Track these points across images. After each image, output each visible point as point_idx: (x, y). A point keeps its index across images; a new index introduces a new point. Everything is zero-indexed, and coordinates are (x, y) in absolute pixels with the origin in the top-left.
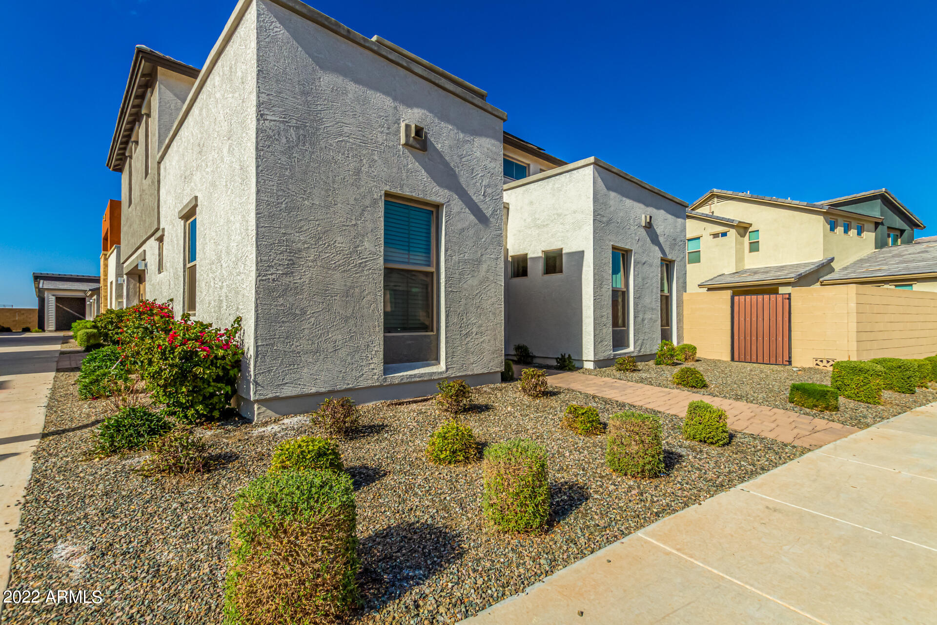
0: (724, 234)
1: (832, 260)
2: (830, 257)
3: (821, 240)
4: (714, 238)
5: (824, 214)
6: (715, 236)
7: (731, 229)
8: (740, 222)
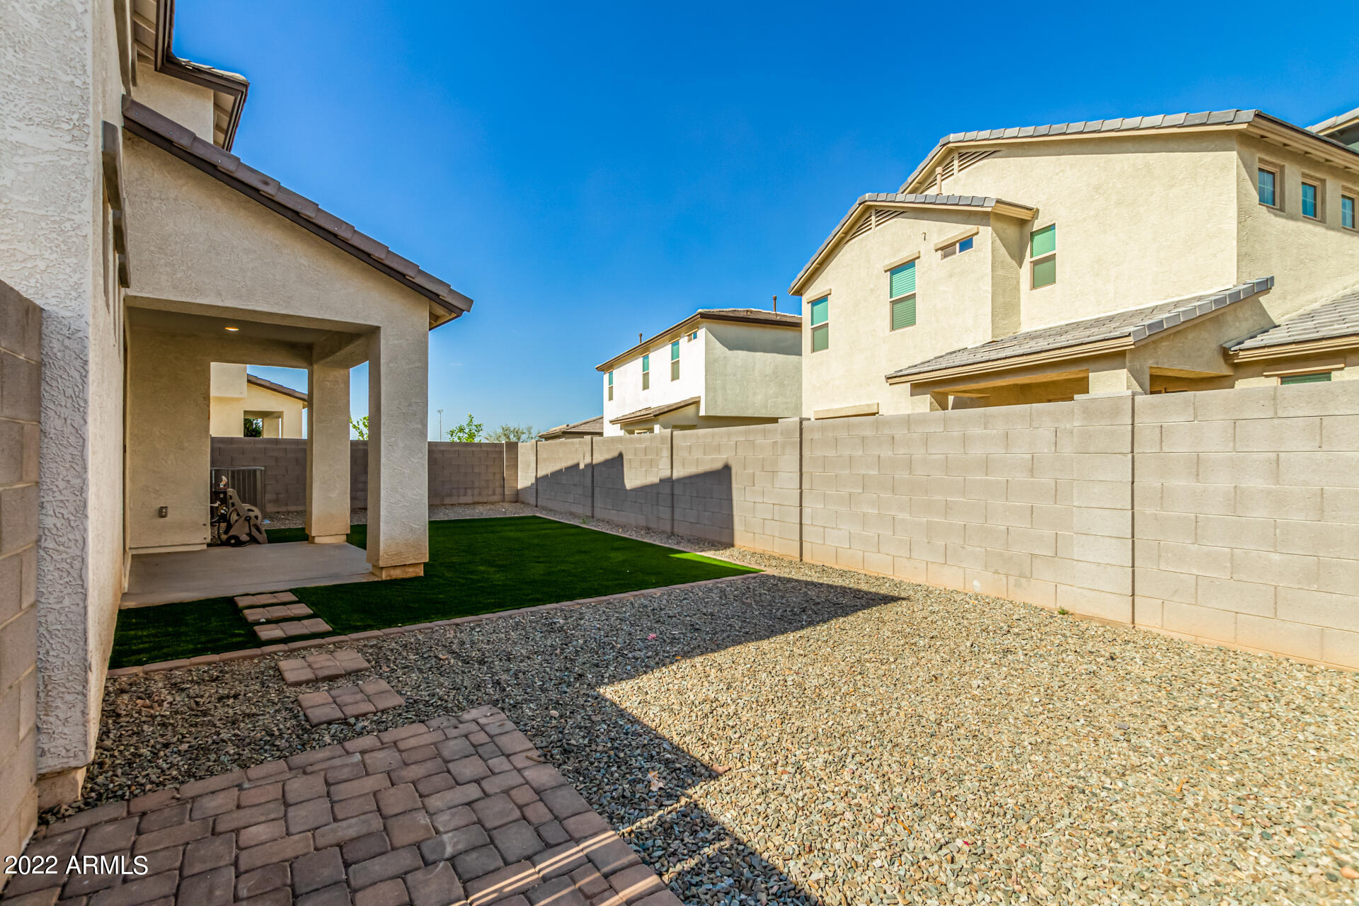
0: (966, 244)
1: (1266, 286)
2: (1260, 275)
3: (1232, 226)
4: (945, 256)
5: (1245, 139)
6: (946, 250)
7: (982, 228)
8: (998, 201)
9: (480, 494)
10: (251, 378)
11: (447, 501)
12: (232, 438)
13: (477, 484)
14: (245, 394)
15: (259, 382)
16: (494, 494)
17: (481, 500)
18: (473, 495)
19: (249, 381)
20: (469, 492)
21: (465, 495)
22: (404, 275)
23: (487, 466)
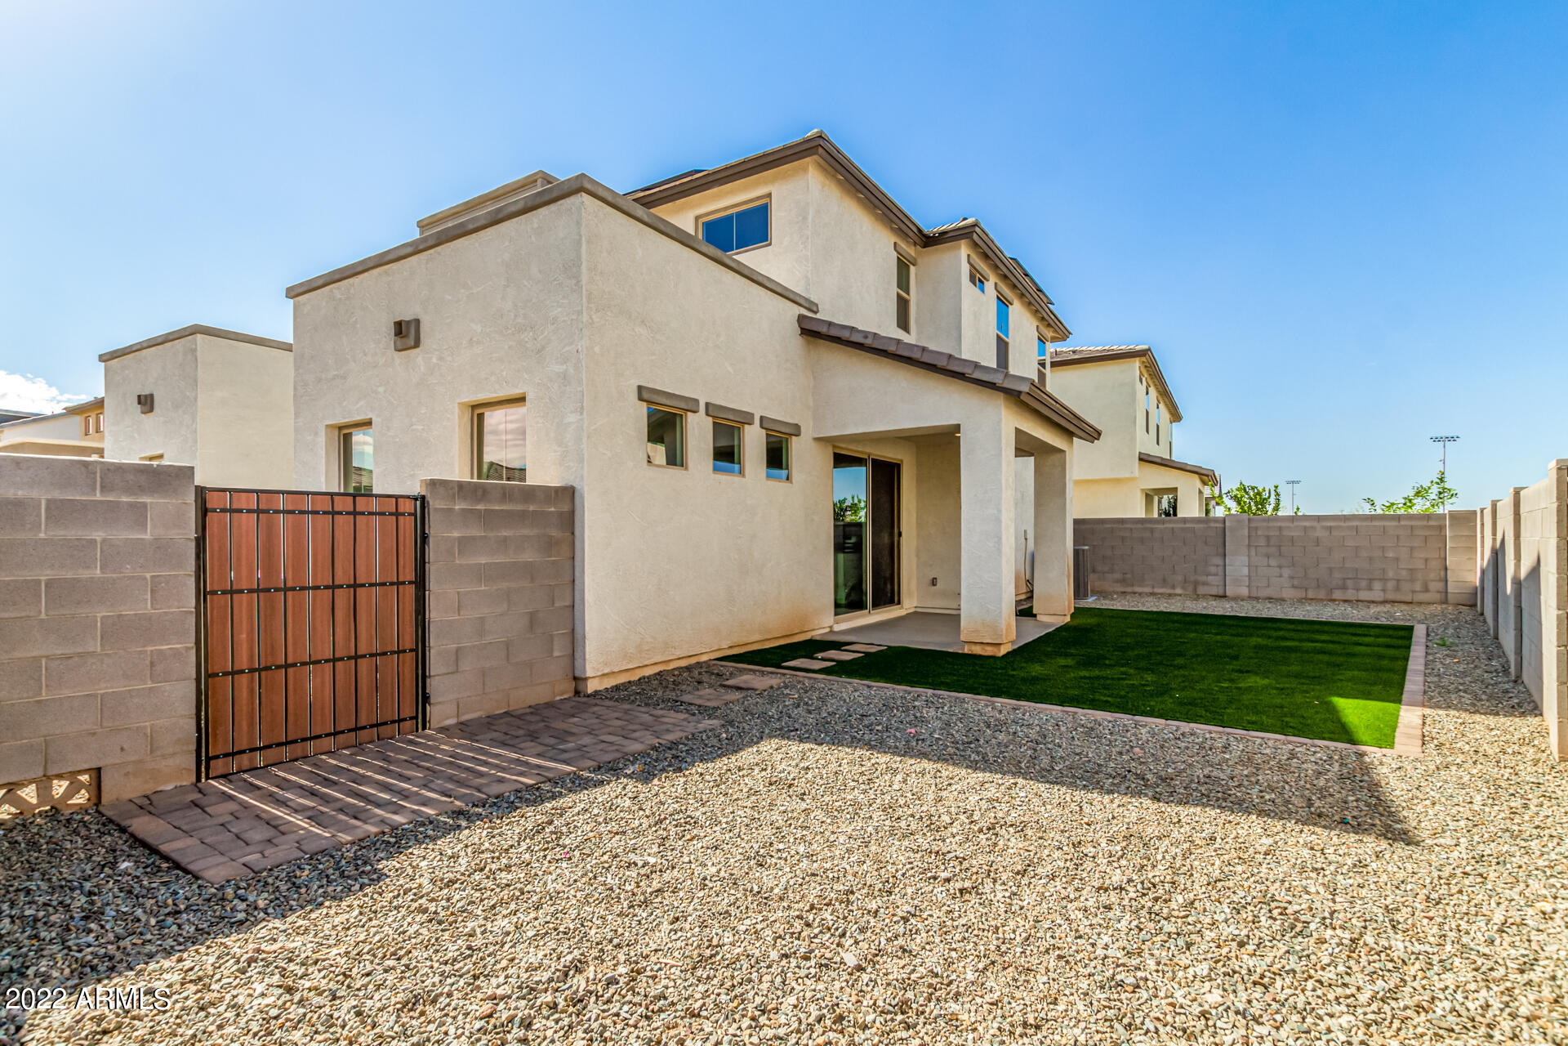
9: (1397, 589)
10: (1142, 457)
11: (1337, 595)
12: (1122, 519)
13: (1391, 574)
14: (1136, 473)
15: (1150, 459)
16: (1426, 590)
17: (1399, 597)
18: (1384, 590)
19: (1141, 459)
20: (1377, 585)
21: (1370, 588)
22: (963, 374)
23: (1412, 549)
